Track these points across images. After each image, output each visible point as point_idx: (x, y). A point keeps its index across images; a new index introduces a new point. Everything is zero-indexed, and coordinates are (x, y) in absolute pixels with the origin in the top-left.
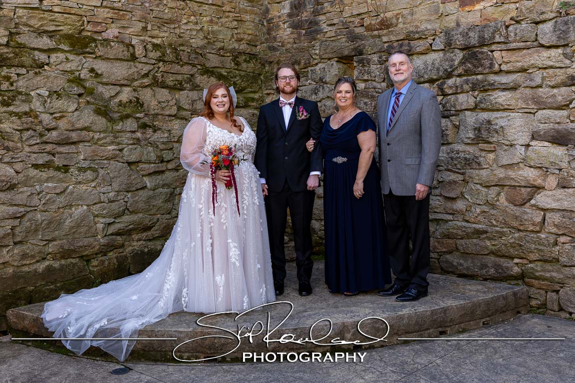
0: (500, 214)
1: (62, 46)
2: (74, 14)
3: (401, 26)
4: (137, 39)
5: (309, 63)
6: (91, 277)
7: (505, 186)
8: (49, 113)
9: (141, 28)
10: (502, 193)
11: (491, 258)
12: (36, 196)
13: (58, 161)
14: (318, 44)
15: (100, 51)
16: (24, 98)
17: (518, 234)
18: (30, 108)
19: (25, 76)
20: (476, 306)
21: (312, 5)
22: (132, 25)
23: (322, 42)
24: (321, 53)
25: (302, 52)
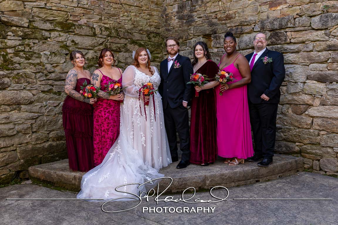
0: (288, 119)
1: (57, 28)
2: (63, 11)
3: (237, 18)
4: (97, 25)
5: (188, 38)
7: (292, 104)
8: (50, 64)
9: (99, 19)
10: (290, 108)
11: (284, 142)
12: (43, 107)
13: (55, 89)
14: (192, 28)
15: (77, 31)
16: (37, 56)
17: (298, 130)
18: (40, 61)
19: (37, 44)
21: (189, 7)
22: (94, 17)
23: (195, 27)
24: (194, 33)
25: (184, 32)
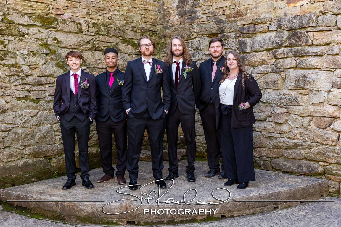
0: (310, 134)
1: (36, 23)
2: (44, 3)
3: (249, 15)
4: (83, 20)
5: (190, 37)
6: (52, 170)
7: (314, 116)
8: (28, 65)
9: (85, 13)
10: (312, 121)
11: (304, 161)
12: (18, 117)
13: (32, 96)
14: (195, 26)
15: (60, 27)
16: (12, 55)
17: (322, 147)
18: (16, 62)
19: (13, 41)
20: (296, 191)
21: (192, 1)
22: (80, 11)
23: (198, 24)
24: (198, 31)
25: (185, 30)
